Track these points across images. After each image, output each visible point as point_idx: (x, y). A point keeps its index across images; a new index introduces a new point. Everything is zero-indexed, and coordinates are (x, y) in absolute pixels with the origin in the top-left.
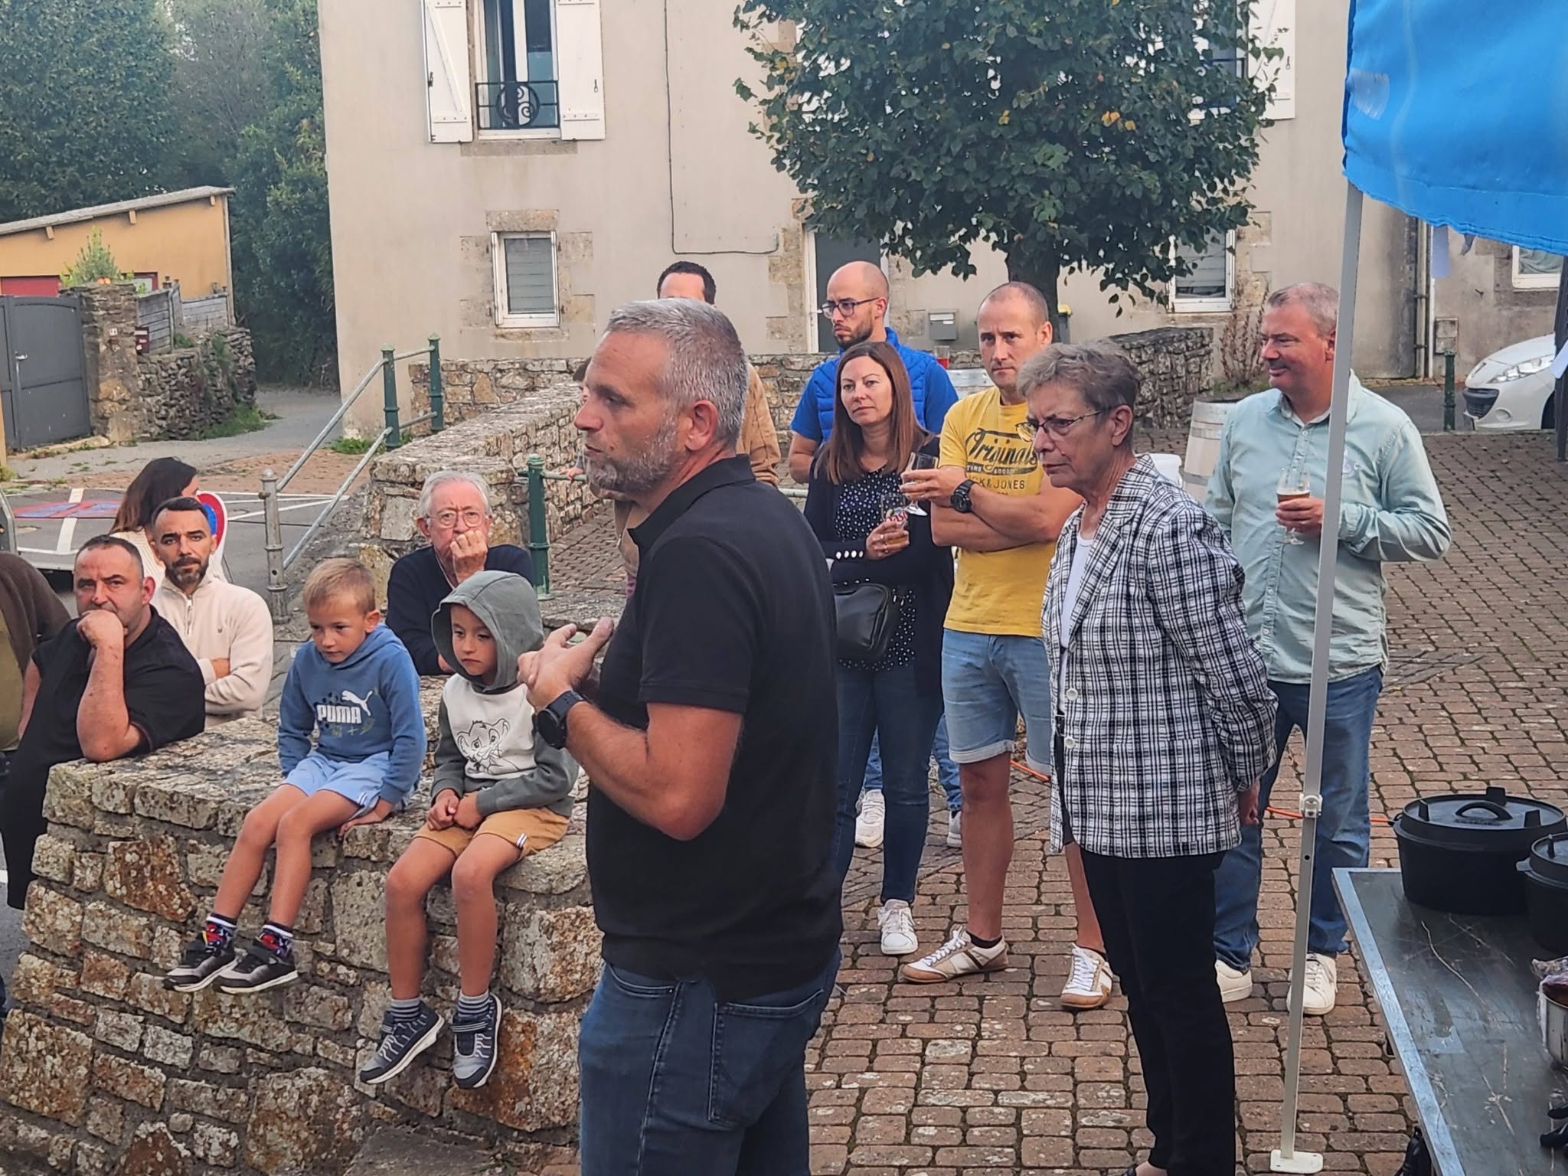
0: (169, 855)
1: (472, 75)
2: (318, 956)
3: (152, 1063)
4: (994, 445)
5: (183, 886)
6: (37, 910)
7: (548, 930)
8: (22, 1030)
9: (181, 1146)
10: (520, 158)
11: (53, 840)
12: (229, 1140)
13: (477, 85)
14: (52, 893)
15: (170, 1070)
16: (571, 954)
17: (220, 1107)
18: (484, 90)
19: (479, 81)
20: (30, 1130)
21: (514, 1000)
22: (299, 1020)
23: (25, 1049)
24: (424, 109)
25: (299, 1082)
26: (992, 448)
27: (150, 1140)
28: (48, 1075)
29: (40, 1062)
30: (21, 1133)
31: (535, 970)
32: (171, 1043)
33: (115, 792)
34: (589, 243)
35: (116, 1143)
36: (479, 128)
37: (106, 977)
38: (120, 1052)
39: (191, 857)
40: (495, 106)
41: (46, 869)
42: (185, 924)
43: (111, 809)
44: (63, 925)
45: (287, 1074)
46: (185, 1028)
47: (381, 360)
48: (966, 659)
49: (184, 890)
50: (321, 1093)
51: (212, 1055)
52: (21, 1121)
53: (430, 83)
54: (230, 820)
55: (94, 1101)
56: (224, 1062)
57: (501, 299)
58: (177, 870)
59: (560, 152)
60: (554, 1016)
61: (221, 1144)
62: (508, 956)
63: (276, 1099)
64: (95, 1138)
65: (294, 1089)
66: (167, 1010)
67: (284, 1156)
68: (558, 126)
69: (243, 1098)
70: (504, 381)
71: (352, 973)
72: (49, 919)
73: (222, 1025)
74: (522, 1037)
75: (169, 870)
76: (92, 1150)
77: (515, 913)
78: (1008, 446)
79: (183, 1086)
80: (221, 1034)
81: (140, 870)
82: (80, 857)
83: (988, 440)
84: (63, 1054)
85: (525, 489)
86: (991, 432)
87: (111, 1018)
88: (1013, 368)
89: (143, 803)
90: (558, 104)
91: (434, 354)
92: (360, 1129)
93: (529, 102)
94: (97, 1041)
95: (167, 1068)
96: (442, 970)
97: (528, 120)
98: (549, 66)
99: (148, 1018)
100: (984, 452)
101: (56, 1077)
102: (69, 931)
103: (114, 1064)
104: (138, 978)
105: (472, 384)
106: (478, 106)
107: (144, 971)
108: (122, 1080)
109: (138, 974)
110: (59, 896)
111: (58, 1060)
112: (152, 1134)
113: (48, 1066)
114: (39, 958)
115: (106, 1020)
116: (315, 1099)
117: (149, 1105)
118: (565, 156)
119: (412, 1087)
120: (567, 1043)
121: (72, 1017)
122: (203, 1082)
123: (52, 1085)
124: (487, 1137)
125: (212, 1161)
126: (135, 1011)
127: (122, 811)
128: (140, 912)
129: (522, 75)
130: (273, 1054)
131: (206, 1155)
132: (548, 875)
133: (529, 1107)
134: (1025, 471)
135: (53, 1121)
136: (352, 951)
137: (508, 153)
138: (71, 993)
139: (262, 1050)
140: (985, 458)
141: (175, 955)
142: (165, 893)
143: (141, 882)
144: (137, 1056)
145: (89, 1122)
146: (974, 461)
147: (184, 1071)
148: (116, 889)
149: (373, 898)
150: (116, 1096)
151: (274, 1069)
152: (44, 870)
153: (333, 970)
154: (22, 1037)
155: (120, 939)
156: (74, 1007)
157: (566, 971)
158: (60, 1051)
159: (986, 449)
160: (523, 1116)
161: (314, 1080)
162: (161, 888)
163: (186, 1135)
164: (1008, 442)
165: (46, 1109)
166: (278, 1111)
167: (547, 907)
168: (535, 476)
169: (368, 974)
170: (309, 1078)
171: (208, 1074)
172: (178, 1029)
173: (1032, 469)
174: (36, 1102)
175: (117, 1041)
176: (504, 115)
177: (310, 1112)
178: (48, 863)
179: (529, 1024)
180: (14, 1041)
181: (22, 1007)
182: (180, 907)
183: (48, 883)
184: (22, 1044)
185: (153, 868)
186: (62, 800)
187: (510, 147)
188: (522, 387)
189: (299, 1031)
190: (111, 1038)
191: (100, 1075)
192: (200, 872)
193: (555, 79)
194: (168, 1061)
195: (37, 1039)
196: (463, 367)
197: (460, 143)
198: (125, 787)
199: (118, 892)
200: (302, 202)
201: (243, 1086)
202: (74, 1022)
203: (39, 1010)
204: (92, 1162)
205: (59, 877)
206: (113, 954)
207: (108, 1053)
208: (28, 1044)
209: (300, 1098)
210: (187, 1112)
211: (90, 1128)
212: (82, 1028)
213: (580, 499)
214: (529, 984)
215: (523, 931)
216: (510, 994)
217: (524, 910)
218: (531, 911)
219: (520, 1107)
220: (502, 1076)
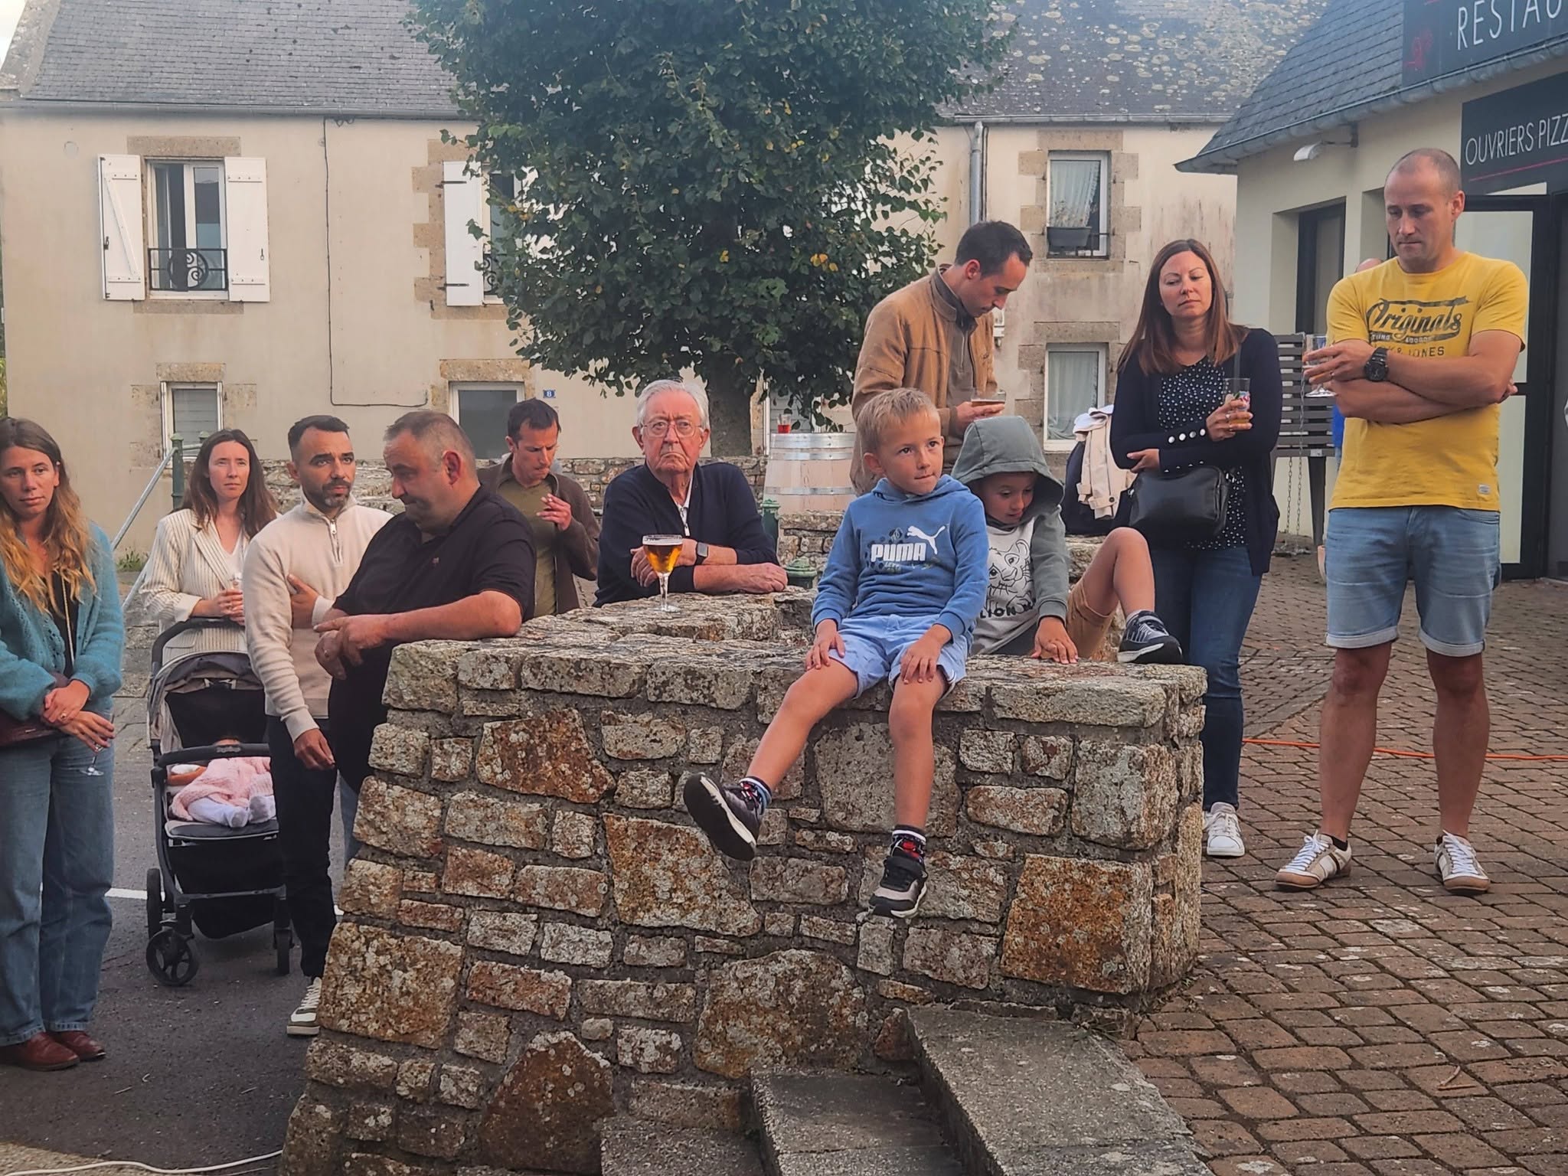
0: (575, 730)
1: (145, 240)
2: (794, 823)
3: (551, 966)
4: (1402, 314)
5: (595, 762)
6: (377, 807)
7: (1139, 767)
8: (356, 945)
9: (598, 1056)
10: (190, 316)
11: (397, 729)
12: (669, 1043)
13: (149, 250)
14: (397, 788)
15: (579, 972)
16: (1154, 796)
17: (659, 1005)
18: (155, 254)
19: (151, 247)
20: (369, 1059)
21: (1089, 850)
22: (774, 896)
23: (360, 966)
24: (99, 267)
25: (776, 968)
26: (1400, 317)
27: (552, 1052)
28: (397, 992)
29: (384, 980)
30: (355, 1062)
31: (1123, 812)
32: (581, 940)
33: (494, 666)
34: (253, 394)
35: (499, 1060)
36: (151, 288)
37: (480, 874)
38: (503, 956)
39: (607, 730)
40: (165, 270)
41: (391, 761)
42: (596, 805)
43: (487, 686)
44: (415, 821)
45: (757, 960)
46: (600, 922)
48: (1375, 537)
49: (597, 767)
50: (807, 977)
51: (644, 948)
52: (353, 1049)
53: (106, 247)
54: (665, 683)
55: (464, 1016)
56: (660, 954)
58: (586, 746)
59: (227, 313)
60: (1140, 865)
61: (657, 1048)
62: (1083, 801)
63: (742, 990)
64: (464, 1059)
65: (767, 976)
66: (574, 904)
67: (754, 1053)
68: (227, 289)
69: (690, 992)
71: (848, 839)
72: (395, 817)
73: (658, 913)
74: (1109, 889)
75: (574, 746)
76: (463, 1072)
77: (1091, 752)
78: (1420, 316)
79: (601, 986)
80: (656, 923)
81: (530, 749)
82: (442, 744)
83: (1394, 310)
84: (419, 966)
86: (1396, 302)
87: (491, 920)
88: (1420, 242)
89: (535, 675)
90: (226, 270)
92: (865, 1013)
93: (198, 267)
94: (469, 948)
95: (574, 969)
96: (983, 825)
97: (196, 283)
98: (217, 235)
99: (544, 915)
100: (1391, 321)
101: (408, 993)
102: (425, 828)
103: (496, 971)
104: (528, 871)
106: (150, 269)
107: (536, 862)
108: (508, 989)
109: (528, 867)
110: (406, 791)
111: (411, 973)
112: (555, 1046)
113: (397, 982)
114: (377, 862)
115: (481, 925)
116: (799, 985)
117: (548, 1013)
118: (233, 316)
119: (945, 958)
120: (1148, 897)
121: (432, 924)
122: (629, 980)
123: (402, 1003)
124: (1060, 1006)
125: (645, 1069)
126: (524, 909)
127: (505, 686)
128: (532, 797)
129: (191, 242)
130: (732, 938)
131: (637, 1062)
132: (1142, 704)
133: (1121, 967)
134: (1445, 337)
135: (403, 1046)
136: (850, 814)
137: (178, 312)
138: (427, 897)
139: (716, 936)
140: (1393, 326)
141: (586, 840)
142: (568, 772)
143: (533, 762)
144: (534, 959)
145: (459, 1041)
146: (1382, 330)
147: (599, 970)
148: (496, 774)
149: (880, 751)
150: (497, 1008)
151: (736, 957)
152: (387, 763)
153: (818, 839)
154: (357, 953)
155: (502, 829)
156: (435, 912)
157: (1150, 815)
158: (413, 963)
159: (1393, 318)
160: (1115, 977)
161: (797, 962)
162: (564, 767)
163: (607, 1043)
164: (1420, 311)
165: (390, 1032)
166: (744, 1003)
167: (1136, 741)
169: (869, 839)
170: (790, 961)
171: (636, 970)
172: (590, 923)
173: (1454, 335)
174: (375, 1026)
175: (500, 944)
176: (174, 278)
177: (793, 1000)
178: (392, 754)
179: (1117, 874)
180: (344, 959)
181: (354, 919)
182: (591, 786)
183: (390, 776)
184: (357, 962)
185: (550, 746)
186: (414, 682)
187: (179, 307)
188: (286, 484)
189: (771, 910)
190: (493, 941)
191: (476, 984)
192: (620, 745)
193: (223, 247)
194: (578, 960)
195: (378, 953)
197: (133, 301)
198: (508, 660)
199: (499, 776)
201: (688, 979)
202: (432, 929)
203: (378, 921)
204: (463, 1086)
205: (409, 768)
206: (491, 848)
207: (484, 959)
208: (364, 960)
209: (777, 984)
210: (605, 1016)
211: (460, 1048)
212: (446, 935)
214: (1116, 829)
215: (1107, 771)
216: (1082, 843)
217: (1105, 747)
218: (1119, 748)
219: (1110, 967)
220: (1079, 935)
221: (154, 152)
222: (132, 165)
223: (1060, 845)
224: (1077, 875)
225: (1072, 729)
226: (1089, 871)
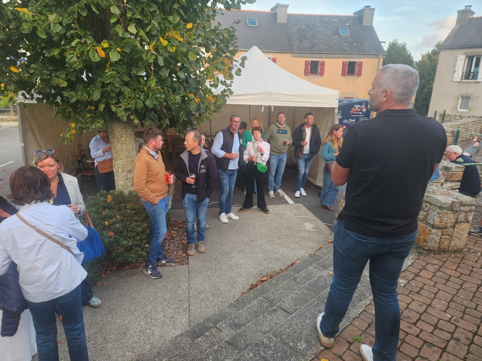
7: (439, 214)
13: (463, 72)
16: (443, 219)
21: (428, 224)
24: (453, 76)
31: (434, 220)
34: (478, 99)
36: (462, 79)
40: (466, 76)
47: (435, 112)
53: (455, 72)
57: (459, 107)
59: (476, 83)
60: (436, 230)
62: (429, 216)
68: (477, 79)
70: (456, 118)
74: (428, 232)
77: (432, 209)
85: (456, 134)
90: (478, 76)
91: (444, 113)
93: (472, 75)
97: (471, 78)
98: (478, 70)
105: (450, 118)
106: (463, 76)
120: (438, 236)
124: (416, 247)
129: (472, 71)
157: (441, 222)
160: (425, 246)
167: (440, 209)
168: (458, 132)
176: (467, 77)
179: (430, 230)
187: (467, 83)
188: (459, 119)
193: (478, 72)
196: (449, 115)
197: (458, 82)
200: (429, 91)
213: (466, 138)
214: (432, 222)
215: (433, 212)
216: (427, 223)
217: (434, 209)
218: (436, 209)
219: (425, 244)
220: (422, 237)
221: (469, 54)
222: (464, 57)
223: (424, 222)
224: (424, 228)
225: (431, 204)
226: (426, 228)
